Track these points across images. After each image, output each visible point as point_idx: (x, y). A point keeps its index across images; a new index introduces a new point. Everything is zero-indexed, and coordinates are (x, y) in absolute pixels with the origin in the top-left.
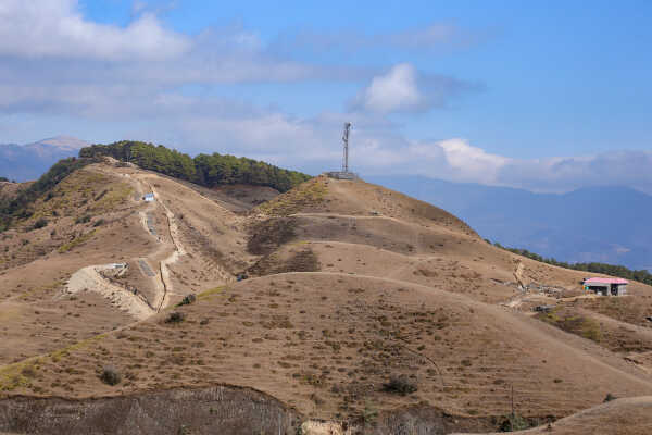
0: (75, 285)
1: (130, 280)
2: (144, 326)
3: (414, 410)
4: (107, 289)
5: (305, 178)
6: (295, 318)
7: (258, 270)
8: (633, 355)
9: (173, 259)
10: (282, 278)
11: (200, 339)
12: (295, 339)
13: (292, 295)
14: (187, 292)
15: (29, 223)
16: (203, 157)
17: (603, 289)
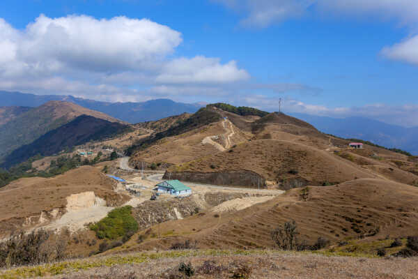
0: (204, 142)
1: (219, 141)
2: (223, 153)
3: (298, 178)
4: (213, 143)
5: (268, 113)
6: (264, 152)
7: (254, 138)
8: (364, 166)
9: (231, 135)
10: (260, 141)
11: (237, 157)
12: (264, 157)
13: (263, 145)
14: (234, 144)
15: (193, 124)
16: (240, 107)
17: (355, 146)
